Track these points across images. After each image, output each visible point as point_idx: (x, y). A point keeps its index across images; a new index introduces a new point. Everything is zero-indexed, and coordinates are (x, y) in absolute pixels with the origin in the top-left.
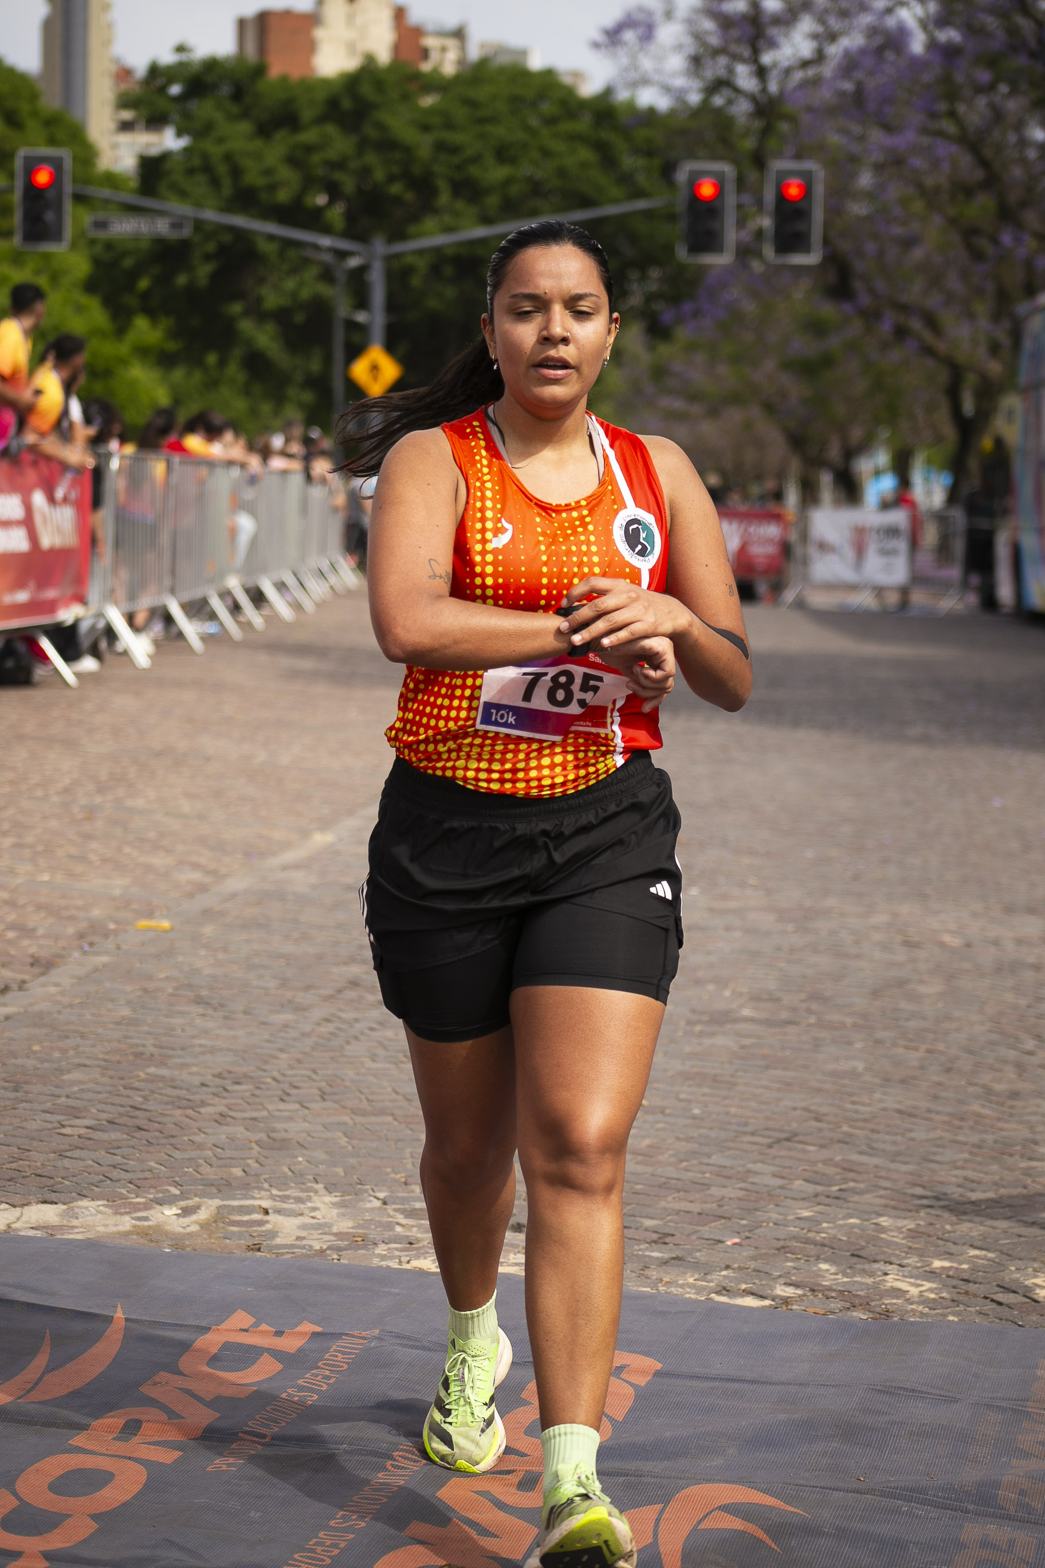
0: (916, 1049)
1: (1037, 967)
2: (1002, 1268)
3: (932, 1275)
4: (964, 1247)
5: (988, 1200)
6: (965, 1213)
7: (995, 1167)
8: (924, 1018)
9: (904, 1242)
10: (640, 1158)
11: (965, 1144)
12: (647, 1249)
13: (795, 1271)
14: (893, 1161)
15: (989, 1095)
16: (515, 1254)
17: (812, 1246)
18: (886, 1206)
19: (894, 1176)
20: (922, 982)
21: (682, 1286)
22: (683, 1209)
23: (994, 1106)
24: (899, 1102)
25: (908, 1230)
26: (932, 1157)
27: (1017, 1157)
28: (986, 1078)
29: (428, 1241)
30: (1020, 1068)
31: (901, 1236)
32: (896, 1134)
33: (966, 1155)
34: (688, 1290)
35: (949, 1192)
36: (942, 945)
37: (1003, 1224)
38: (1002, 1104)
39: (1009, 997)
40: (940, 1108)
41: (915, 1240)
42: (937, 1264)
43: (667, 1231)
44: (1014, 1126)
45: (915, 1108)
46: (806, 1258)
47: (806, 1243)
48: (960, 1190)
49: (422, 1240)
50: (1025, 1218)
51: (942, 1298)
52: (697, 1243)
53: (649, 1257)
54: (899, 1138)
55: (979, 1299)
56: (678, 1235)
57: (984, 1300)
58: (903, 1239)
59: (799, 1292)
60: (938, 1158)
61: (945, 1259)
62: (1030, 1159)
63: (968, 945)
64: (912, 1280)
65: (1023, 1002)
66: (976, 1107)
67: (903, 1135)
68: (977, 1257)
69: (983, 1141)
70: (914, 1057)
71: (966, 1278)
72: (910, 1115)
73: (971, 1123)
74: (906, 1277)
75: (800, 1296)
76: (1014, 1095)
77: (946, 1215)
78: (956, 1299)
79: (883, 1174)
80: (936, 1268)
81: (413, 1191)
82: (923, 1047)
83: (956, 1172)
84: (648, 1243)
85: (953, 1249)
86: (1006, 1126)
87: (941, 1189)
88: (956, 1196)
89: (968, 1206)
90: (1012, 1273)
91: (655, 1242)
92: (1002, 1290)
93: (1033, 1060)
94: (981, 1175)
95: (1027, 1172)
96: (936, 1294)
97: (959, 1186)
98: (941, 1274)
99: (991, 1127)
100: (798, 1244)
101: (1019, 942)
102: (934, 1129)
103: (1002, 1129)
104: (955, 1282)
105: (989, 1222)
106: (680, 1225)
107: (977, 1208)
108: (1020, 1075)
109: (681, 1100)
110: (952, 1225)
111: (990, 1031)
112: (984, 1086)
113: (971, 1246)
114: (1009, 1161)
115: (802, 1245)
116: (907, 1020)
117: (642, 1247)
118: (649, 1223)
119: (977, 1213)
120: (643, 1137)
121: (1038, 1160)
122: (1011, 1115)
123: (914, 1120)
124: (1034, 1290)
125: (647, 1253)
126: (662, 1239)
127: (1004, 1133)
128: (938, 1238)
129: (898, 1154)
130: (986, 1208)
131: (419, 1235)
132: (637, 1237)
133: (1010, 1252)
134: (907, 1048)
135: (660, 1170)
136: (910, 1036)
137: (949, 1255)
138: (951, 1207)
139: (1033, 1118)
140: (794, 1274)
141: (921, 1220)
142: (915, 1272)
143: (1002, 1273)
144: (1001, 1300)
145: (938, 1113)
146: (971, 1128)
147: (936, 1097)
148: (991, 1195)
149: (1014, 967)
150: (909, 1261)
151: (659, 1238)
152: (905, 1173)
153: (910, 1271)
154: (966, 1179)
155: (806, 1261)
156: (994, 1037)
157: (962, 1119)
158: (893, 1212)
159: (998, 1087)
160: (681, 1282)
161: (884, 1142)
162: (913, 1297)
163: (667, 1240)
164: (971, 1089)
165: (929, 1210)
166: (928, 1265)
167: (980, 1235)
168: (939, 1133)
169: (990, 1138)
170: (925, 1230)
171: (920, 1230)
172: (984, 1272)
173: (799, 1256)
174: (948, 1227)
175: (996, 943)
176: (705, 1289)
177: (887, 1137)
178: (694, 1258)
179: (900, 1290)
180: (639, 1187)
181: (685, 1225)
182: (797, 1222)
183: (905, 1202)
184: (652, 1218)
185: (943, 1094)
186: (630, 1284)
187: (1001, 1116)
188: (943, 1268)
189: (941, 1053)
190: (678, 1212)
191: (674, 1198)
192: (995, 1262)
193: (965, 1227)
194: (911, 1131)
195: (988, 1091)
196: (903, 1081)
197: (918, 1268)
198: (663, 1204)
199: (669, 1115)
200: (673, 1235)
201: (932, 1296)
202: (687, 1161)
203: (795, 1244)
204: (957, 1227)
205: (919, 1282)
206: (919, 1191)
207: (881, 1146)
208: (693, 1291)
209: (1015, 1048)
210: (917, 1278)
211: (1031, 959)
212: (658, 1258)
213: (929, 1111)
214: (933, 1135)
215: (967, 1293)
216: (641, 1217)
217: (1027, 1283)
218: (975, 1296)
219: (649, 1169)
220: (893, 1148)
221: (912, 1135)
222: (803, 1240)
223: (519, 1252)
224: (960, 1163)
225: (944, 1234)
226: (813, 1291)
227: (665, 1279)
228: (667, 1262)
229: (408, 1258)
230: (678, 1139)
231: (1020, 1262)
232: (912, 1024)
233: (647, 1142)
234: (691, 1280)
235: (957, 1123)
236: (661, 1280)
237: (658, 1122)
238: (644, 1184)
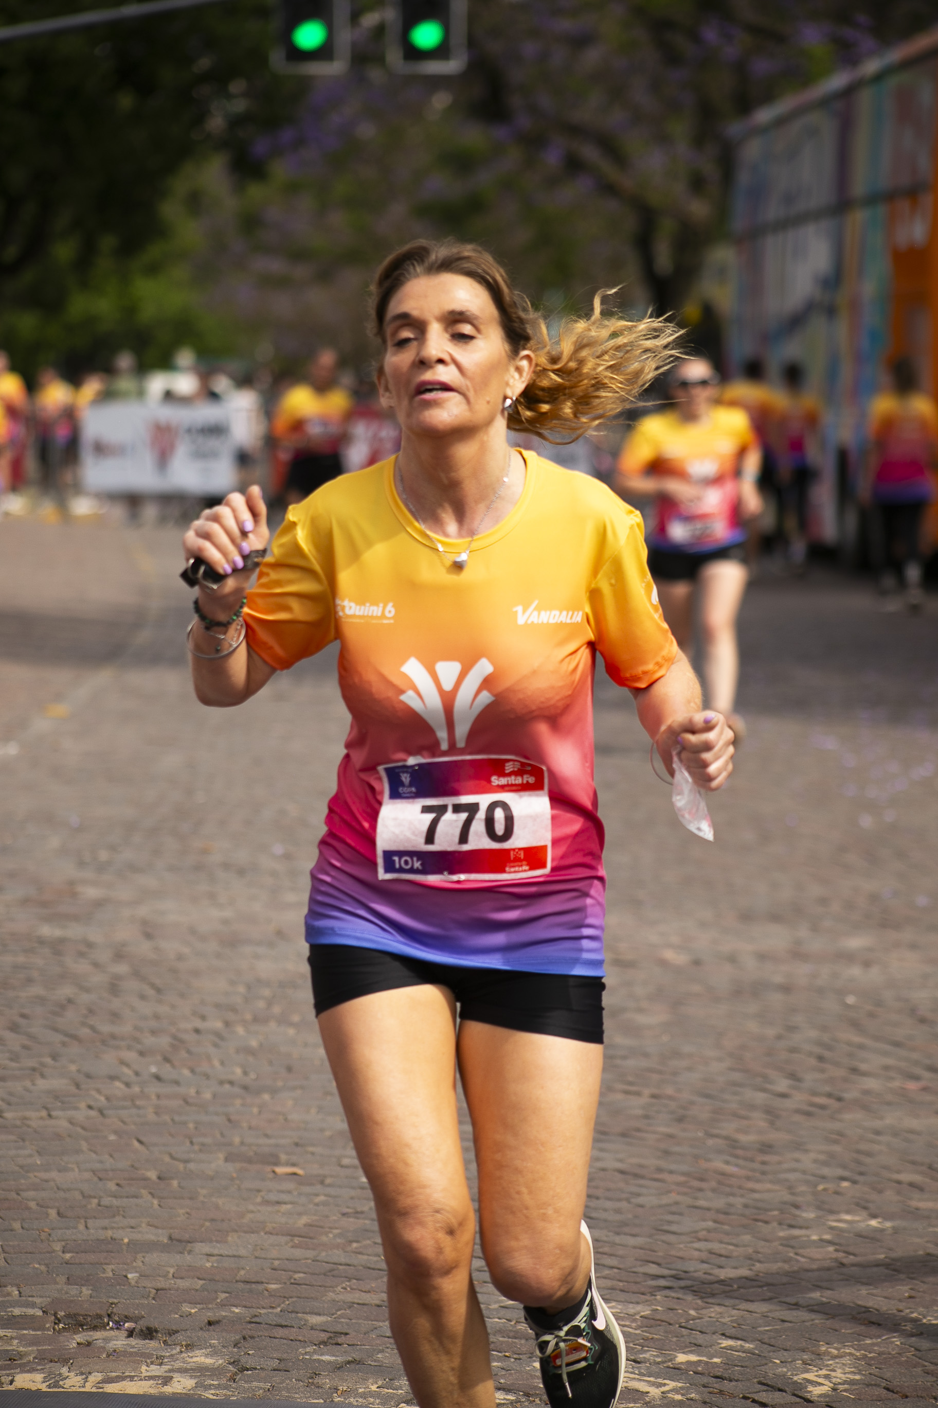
0: (638, 1094)
1: (786, 989)
2: (764, 1361)
3: (676, 1371)
4: (714, 1337)
5: (741, 1278)
6: (713, 1295)
7: (747, 1238)
8: (646, 1055)
9: (638, 1332)
10: (296, 1240)
11: (709, 1209)
12: (315, 1352)
13: (503, 1372)
14: (618, 1234)
15: (734, 1147)
16: (147, 1366)
17: (523, 1341)
18: (613, 1289)
19: (621, 1252)
20: (640, 1010)
21: (364, 1396)
22: (356, 1301)
23: (741, 1162)
24: (621, 1161)
25: (641, 1317)
26: (666, 1228)
27: (775, 1224)
28: (729, 1128)
29: (33, 1356)
30: (772, 1114)
31: (634, 1325)
32: (620, 1200)
33: (710, 1224)
34: (372, 1400)
35: (692, 1269)
36: (663, 963)
37: (761, 1308)
38: (752, 1160)
39: (753, 1026)
40: (673, 1167)
41: (652, 1330)
42: (681, 1358)
43: (339, 1328)
44: (769, 1186)
45: (641, 1166)
46: (515, 1356)
47: (516, 1338)
48: (705, 1266)
49: (26, 1354)
50: (788, 1300)
51: (692, 1399)
52: (378, 1342)
53: (319, 1361)
54: (624, 1205)
55: (737, 1400)
56: (353, 1334)
57: (743, 1401)
58: (636, 1329)
59: (511, 1397)
60: (674, 1228)
61: (691, 1352)
62: (791, 1226)
63: (697, 963)
64: (652, 1379)
65: (771, 1032)
66: (718, 1164)
67: (628, 1200)
68: (731, 1348)
69: (731, 1205)
70: (636, 1105)
71: (720, 1374)
72: (636, 1176)
73: (713, 1184)
74: (644, 1375)
75: (512, 1402)
76: (766, 1148)
77: (689, 1298)
78: (708, 1400)
79: (606, 1249)
80: (682, 1363)
81: (9, 1294)
82: (647, 1092)
83: (696, 1245)
84: (315, 1345)
85: (700, 1339)
86: (757, 1186)
87: (680, 1265)
88: (700, 1274)
89: (716, 1285)
90: (777, 1367)
91: (324, 1343)
92: (765, 1388)
93: (788, 1104)
94: (731, 1247)
95: (787, 1243)
96: (682, 1395)
97: (703, 1262)
98: (687, 1371)
99: (740, 1187)
100: (506, 1339)
101: (762, 957)
102: (669, 1192)
103: (753, 1191)
104: (705, 1380)
105: (744, 1305)
106: (353, 1321)
107: (727, 1288)
108: (772, 1123)
109: (342, 1166)
110: (695, 1309)
111: (731, 1069)
112: (727, 1138)
113: (723, 1334)
114: (765, 1229)
115: (510, 1340)
116: (624, 1058)
117: (308, 1350)
118: (315, 1320)
119: (728, 1294)
120: (300, 1214)
121: (801, 1228)
122: (764, 1173)
123: (642, 1182)
124: (806, 1387)
125: (315, 1357)
126: (333, 1339)
127: (757, 1196)
128: (681, 1327)
129: (624, 1224)
130: (739, 1288)
131: (21, 1349)
132: (300, 1338)
133: (773, 1342)
134: (627, 1092)
135: (324, 1254)
136: (630, 1079)
137: (696, 1347)
138: (694, 1289)
139: (791, 1176)
140: (503, 1376)
141: (658, 1305)
142: (654, 1368)
143: (763, 1368)
144: (764, 1400)
145: (671, 1172)
146: (714, 1190)
147: (667, 1153)
148: (744, 1272)
149: (757, 989)
150: (647, 1355)
151: (330, 1338)
152: (635, 1247)
153: (648, 1368)
154: (711, 1252)
155: (516, 1359)
156: (737, 1076)
157: (702, 1180)
158: (623, 1296)
159: (744, 1138)
160: (360, 1390)
161: (605, 1210)
162: (654, 1398)
163: (340, 1340)
164: (710, 1142)
165: (667, 1292)
166: (670, 1360)
167: (732, 1321)
168: (673, 1197)
169: (738, 1201)
170: (664, 1318)
171: (658, 1317)
172: (742, 1367)
173: (507, 1354)
174: (692, 1312)
175: (732, 959)
176: (392, 1398)
177: (609, 1204)
178: (375, 1361)
179: (637, 1391)
180: (297, 1276)
181: (360, 1321)
182: (503, 1312)
183: (636, 1283)
184: (320, 1315)
185: (676, 1149)
186: (297, 1396)
187: (750, 1174)
188: (689, 1363)
189: (670, 1098)
190: (351, 1305)
191: (344, 1288)
192: (754, 1354)
193: (714, 1311)
194: (639, 1195)
195: (733, 1144)
196: (624, 1135)
197: (659, 1363)
198: (331, 1295)
199: (329, 1185)
200: (346, 1334)
201: (678, 1397)
202: (357, 1242)
203: (501, 1339)
204: (704, 1312)
205: (660, 1380)
206: (653, 1269)
207: (604, 1215)
208: (378, 1401)
209: (764, 1090)
210: (657, 1376)
211: (778, 979)
212: (329, 1362)
213: (660, 1170)
214: (665, 1200)
215: (721, 1392)
216: (303, 1313)
217: (795, 1378)
218: (732, 1396)
219: (310, 1254)
220: (618, 1217)
221: (640, 1200)
222: (511, 1334)
223: (152, 1363)
224: (702, 1234)
225: (687, 1321)
226: (527, 1395)
227: (340, 1388)
228: (339, 1368)
229: (10, 1378)
230: (344, 1214)
231: (785, 1353)
232: (631, 1063)
233: (304, 1220)
234: (374, 1388)
235: (696, 1184)
236: (337, 1389)
237: (317, 1195)
238: (305, 1273)
